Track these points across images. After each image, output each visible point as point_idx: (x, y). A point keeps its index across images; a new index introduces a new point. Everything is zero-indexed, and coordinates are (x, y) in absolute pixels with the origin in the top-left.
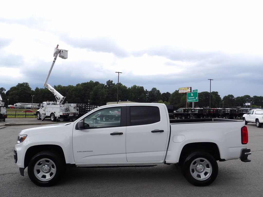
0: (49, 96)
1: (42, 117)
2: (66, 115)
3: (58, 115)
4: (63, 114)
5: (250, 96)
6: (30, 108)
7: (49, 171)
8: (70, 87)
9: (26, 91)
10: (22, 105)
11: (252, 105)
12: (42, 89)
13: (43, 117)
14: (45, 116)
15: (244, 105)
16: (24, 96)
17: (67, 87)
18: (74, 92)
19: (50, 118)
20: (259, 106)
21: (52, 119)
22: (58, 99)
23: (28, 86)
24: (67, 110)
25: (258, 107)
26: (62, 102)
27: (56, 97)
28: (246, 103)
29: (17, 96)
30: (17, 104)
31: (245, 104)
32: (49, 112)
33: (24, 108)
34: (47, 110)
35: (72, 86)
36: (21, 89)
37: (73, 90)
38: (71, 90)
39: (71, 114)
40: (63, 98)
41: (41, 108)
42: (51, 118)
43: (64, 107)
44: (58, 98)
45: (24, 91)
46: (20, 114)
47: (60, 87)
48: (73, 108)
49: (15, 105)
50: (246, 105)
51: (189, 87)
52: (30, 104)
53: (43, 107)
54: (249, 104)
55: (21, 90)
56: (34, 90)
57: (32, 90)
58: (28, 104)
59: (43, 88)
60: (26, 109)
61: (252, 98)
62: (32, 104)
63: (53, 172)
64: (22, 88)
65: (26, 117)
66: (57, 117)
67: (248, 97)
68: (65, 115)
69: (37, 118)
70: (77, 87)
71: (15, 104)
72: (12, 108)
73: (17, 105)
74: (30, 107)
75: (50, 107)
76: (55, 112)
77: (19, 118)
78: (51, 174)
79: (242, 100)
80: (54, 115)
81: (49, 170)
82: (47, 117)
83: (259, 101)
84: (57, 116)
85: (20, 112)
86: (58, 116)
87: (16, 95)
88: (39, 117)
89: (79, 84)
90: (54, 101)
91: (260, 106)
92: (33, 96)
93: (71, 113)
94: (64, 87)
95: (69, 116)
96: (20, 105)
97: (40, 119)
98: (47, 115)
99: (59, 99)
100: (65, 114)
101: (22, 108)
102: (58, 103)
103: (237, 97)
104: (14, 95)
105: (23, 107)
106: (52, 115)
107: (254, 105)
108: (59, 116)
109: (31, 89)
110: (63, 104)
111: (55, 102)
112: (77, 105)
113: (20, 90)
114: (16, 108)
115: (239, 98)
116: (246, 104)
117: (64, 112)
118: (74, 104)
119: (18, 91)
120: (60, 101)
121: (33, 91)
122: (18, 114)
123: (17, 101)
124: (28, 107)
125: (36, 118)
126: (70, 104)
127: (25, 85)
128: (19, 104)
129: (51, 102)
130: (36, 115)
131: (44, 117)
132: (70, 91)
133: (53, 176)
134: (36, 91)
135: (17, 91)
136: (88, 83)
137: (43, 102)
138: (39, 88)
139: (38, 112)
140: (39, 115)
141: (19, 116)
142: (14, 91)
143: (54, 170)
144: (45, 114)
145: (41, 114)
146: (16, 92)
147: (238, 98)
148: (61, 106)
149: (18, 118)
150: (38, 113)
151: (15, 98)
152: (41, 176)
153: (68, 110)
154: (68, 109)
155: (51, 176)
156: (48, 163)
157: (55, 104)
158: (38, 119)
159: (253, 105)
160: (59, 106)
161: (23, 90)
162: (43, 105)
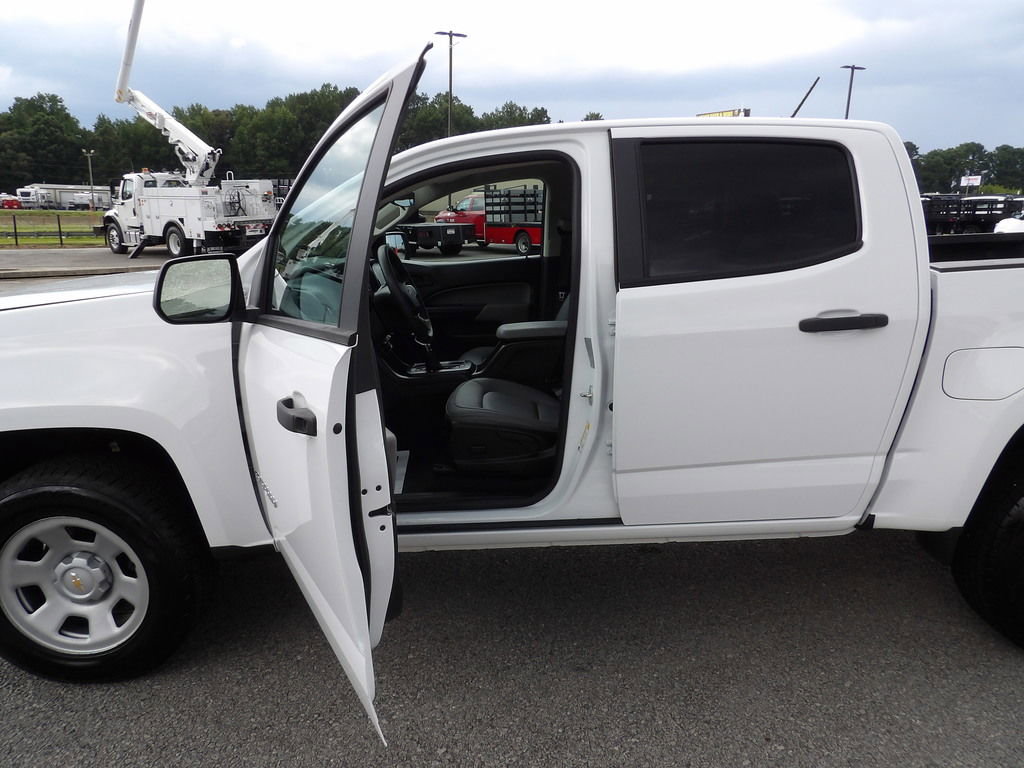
0: (157, 152)
1: (132, 243)
2: (233, 231)
3: (195, 230)
4: (220, 226)
5: (982, 147)
6: (85, 207)
7: (102, 590)
8: (244, 113)
9: (59, 133)
10: (52, 191)
11: (986, 184)
12: (122, 122)
13: (133, 240)
14: (142, 237)
15: (954, 184)
16: (50, 155)
17: (228, 114)
18: (259, 134)
19: (164, 247)
20: (1011, 188)
21: (176, 250)
22: (187, 159)
23: (63, 109)
24: (235, 207)
25: (1010, 192)
26: (209, 174)
27: (180, 150)
28: (963, 178)
29: (23, 155)
30: (27, 189)
31: (959, 181)
32: (158, 218)
33: (60, 207)
34: (144, 210)
35: (252, 108)
36: (35, 123)
37: (257, 128)
38: (250, 126)
39: (252, 226)
40: (212, 153)
41: (120, 200)
42: (169, 247)
43: (218, 197)
44: (191, 157)
45: (48, 132)
46: (48, 230)
47: (202, 115)
48: (260, 201)
49: (23, 194)
50: (962, 185)
51: (739, 111)
52: (83, 191)
53: (130, 197)
54: (976, 181)
55: (36, 127)
56: (92, 129)
57: (81, 126)
58: (76, 191)
59: (127, 121)
60: (70, 208)
61: (991, 155)
62: (92, 191)
63: (131, 598)
64: (38, 120)
65: (62, 244)
66: (192, 240)
67: (975, 149)
68: (227, 229)
69: (112, 248)
70: (273, 112)
71: (19, 191)
72: (11, 208)
73: (28, 194)
74: (86, 201)
75: (158, 197)
76: (182, 220)
77: (35, 246)
78: (121, 611)
79: (949, 164)
80: (181, 232)
81: (102, 584)
82: (151, 240)
83: (1018, 166)
84: (195, 237)
85: (44, 222)
86: (199, 236)
87: (18, 152)
88: (117, 240)
89: (277, 99)
90: (171, 170)
91: (1018, 188)
92: (88, 155)
93: (253, 222)
94: (217, 113)
95: (248, 233)
96: (43, 192)
97: (123, 250)
98: (149, 232)
99: (194, 159)
100: (229, 226)
101: (50, 206)
102: (191, 177)
103: (930, 154)
104: (9, 150)
105: (58, 201)
106: (172, 232)
107: (993, 184)
108: (203, 237)
109: (78, 121)
110: (214, 182)
111: (176, 175)
112: (275, 186)
113: (31, 130)
114: (26, 205)
115: (938, 157)
116: (965, 182)
117: (223, 220)
118: (262, 181)
119: (22, 130)
120: (197, 169)
121: (85, 133)
122: (37, 230)
123: (29, 176)
124: (78, 201)
125: (106, 245)
126: (244, 182)
127: (47, 106)
128: (36, 191)
129: (162, 176)
130: (104, 231)
131: (139, 243)
132: (246, 132)
133: (135, 621)
134: (102, 134)
135: (19, 133)
136: (314, 93)
137: (126, 176)
138: (113, 120)
139: (110, 220)
140: (114, 233)
141: (33, 241)
142: (5, 131)
143: (135, 588)
144: (142, 228)
145: (124, 228)
146: (16, 136)
147: (934, 154)
148: (205, 193)
149: (29, 246)
150: (113, 225)
151: (14, 163)
152: (58, 619)
153: (240, 207)
154: (239, 203)
155: (119, 625)
156: (92, 541)
157: (178, 184)
158: (116, 252)
159: (990, 186)
160: (195, 191)
161: (44, 130)
162: (128, 189)
